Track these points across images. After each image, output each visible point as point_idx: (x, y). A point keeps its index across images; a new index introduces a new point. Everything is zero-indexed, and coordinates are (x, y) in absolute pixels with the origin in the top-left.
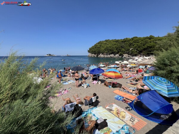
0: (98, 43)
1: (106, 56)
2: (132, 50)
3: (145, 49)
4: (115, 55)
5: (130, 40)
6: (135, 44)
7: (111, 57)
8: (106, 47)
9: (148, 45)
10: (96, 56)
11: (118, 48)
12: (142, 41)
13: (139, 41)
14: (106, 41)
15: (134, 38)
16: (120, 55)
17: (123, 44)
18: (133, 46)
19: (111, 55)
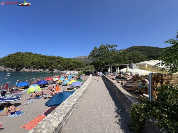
4: (45, 70)
6: (62, 62)
7: (41, 72)
8: (31, 61)
16: (50, 70)
19: (40, 69)
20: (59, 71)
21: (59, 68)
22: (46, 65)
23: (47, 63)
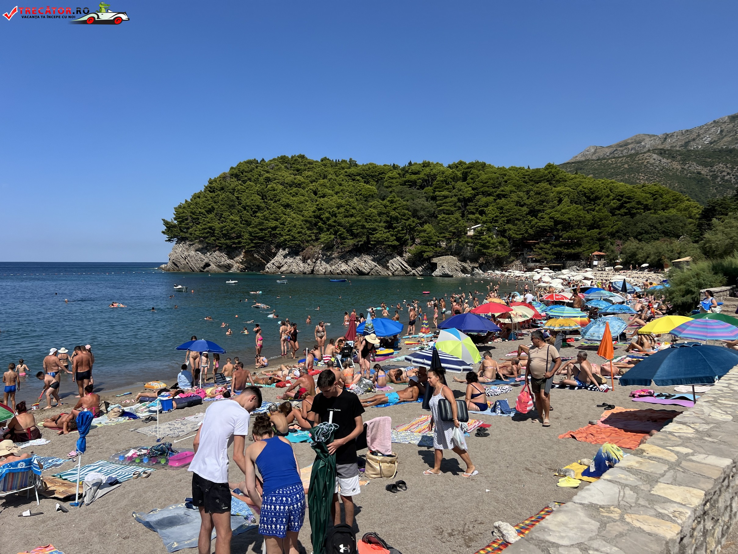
0: (236, 176)
1: (322, 267)
4: (382, 261)
6: (487, 205)
7: (361, 273)
8: (311, 207)
10: (237, 264)
17: (419, 200)
19: (356, 259)
20: (468, 265)
21: (468, 251)
22: (389, 226)
23: (393, 213)
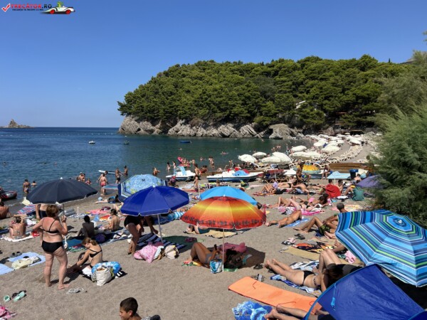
0: (166, 74)
1: (201, 131)
2: (304, 106)
3: (347, 107)
4: (238, 128)
5: (295, 69)
6: (312, 86)
7: (224, 136)
8: (200, 91)
9: (359, 92)
10: (157, 129)
11: (248, 98)
12: (337, 73)
13: (327, 74)
14: (202, 66)
15: (308, 60)
16: (258, 129)
17: (269, 84)
18: (308, 92)
19: (222, 127)
21: (295, 120)
22: (244, 103)
